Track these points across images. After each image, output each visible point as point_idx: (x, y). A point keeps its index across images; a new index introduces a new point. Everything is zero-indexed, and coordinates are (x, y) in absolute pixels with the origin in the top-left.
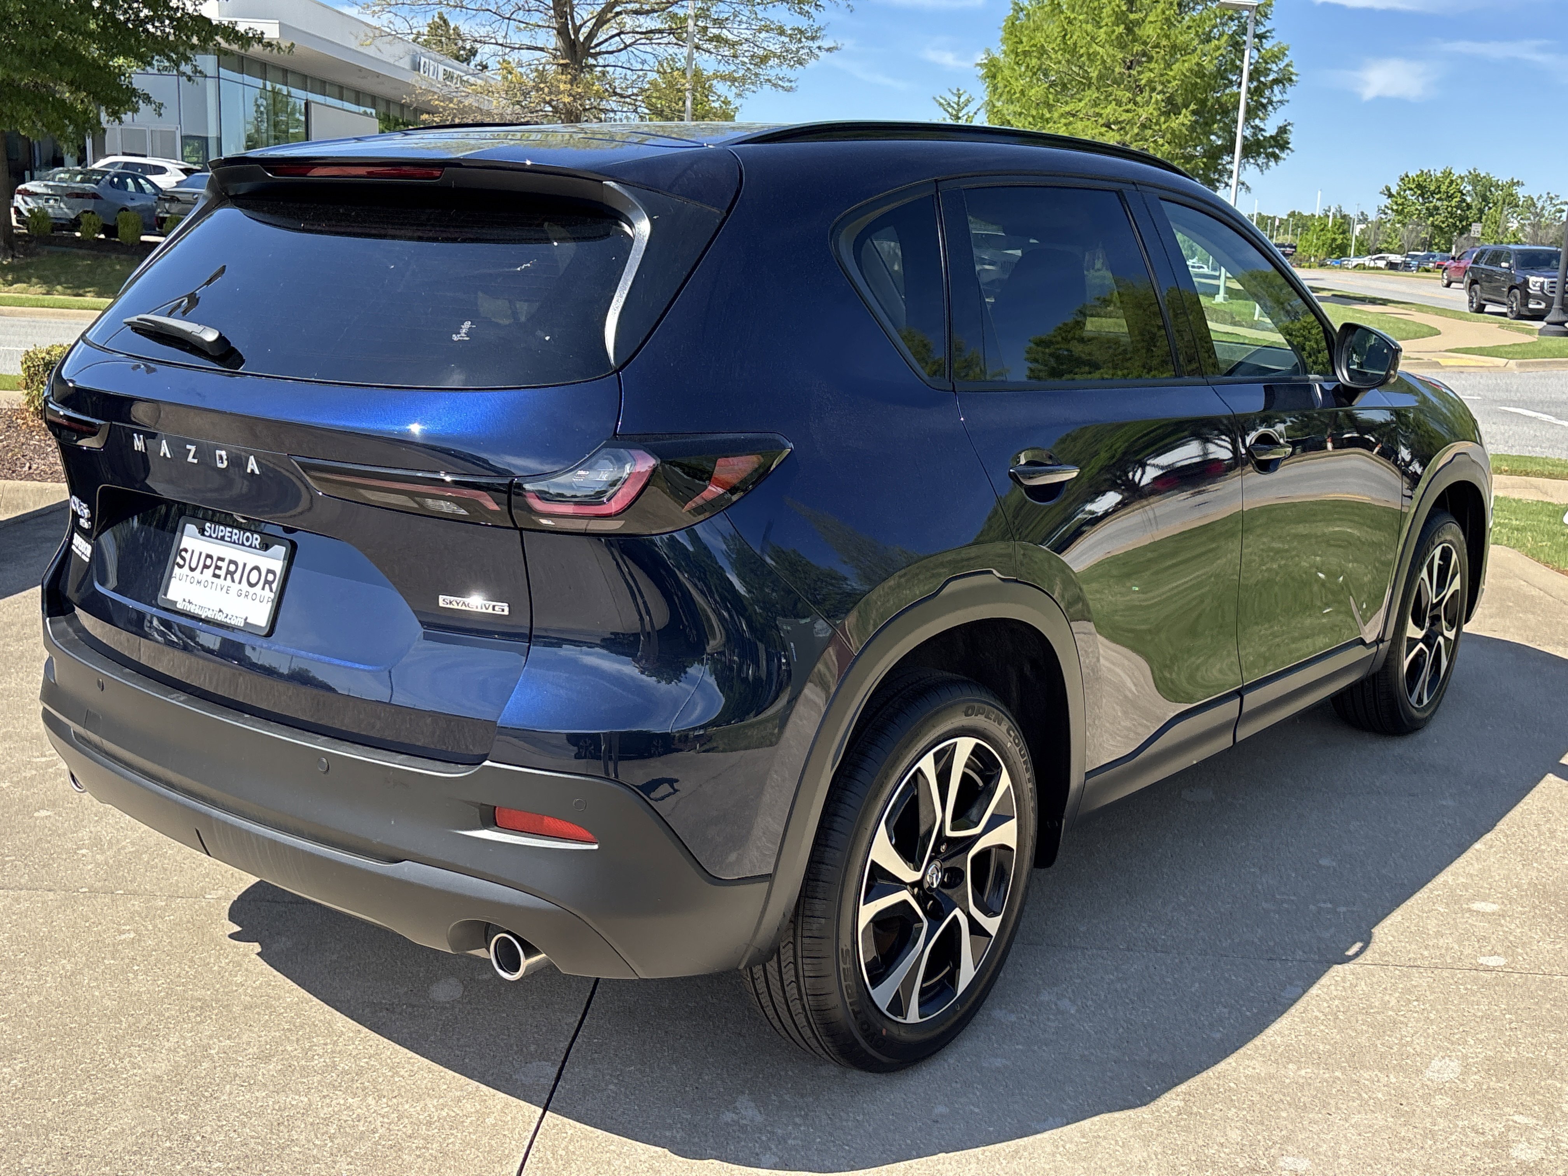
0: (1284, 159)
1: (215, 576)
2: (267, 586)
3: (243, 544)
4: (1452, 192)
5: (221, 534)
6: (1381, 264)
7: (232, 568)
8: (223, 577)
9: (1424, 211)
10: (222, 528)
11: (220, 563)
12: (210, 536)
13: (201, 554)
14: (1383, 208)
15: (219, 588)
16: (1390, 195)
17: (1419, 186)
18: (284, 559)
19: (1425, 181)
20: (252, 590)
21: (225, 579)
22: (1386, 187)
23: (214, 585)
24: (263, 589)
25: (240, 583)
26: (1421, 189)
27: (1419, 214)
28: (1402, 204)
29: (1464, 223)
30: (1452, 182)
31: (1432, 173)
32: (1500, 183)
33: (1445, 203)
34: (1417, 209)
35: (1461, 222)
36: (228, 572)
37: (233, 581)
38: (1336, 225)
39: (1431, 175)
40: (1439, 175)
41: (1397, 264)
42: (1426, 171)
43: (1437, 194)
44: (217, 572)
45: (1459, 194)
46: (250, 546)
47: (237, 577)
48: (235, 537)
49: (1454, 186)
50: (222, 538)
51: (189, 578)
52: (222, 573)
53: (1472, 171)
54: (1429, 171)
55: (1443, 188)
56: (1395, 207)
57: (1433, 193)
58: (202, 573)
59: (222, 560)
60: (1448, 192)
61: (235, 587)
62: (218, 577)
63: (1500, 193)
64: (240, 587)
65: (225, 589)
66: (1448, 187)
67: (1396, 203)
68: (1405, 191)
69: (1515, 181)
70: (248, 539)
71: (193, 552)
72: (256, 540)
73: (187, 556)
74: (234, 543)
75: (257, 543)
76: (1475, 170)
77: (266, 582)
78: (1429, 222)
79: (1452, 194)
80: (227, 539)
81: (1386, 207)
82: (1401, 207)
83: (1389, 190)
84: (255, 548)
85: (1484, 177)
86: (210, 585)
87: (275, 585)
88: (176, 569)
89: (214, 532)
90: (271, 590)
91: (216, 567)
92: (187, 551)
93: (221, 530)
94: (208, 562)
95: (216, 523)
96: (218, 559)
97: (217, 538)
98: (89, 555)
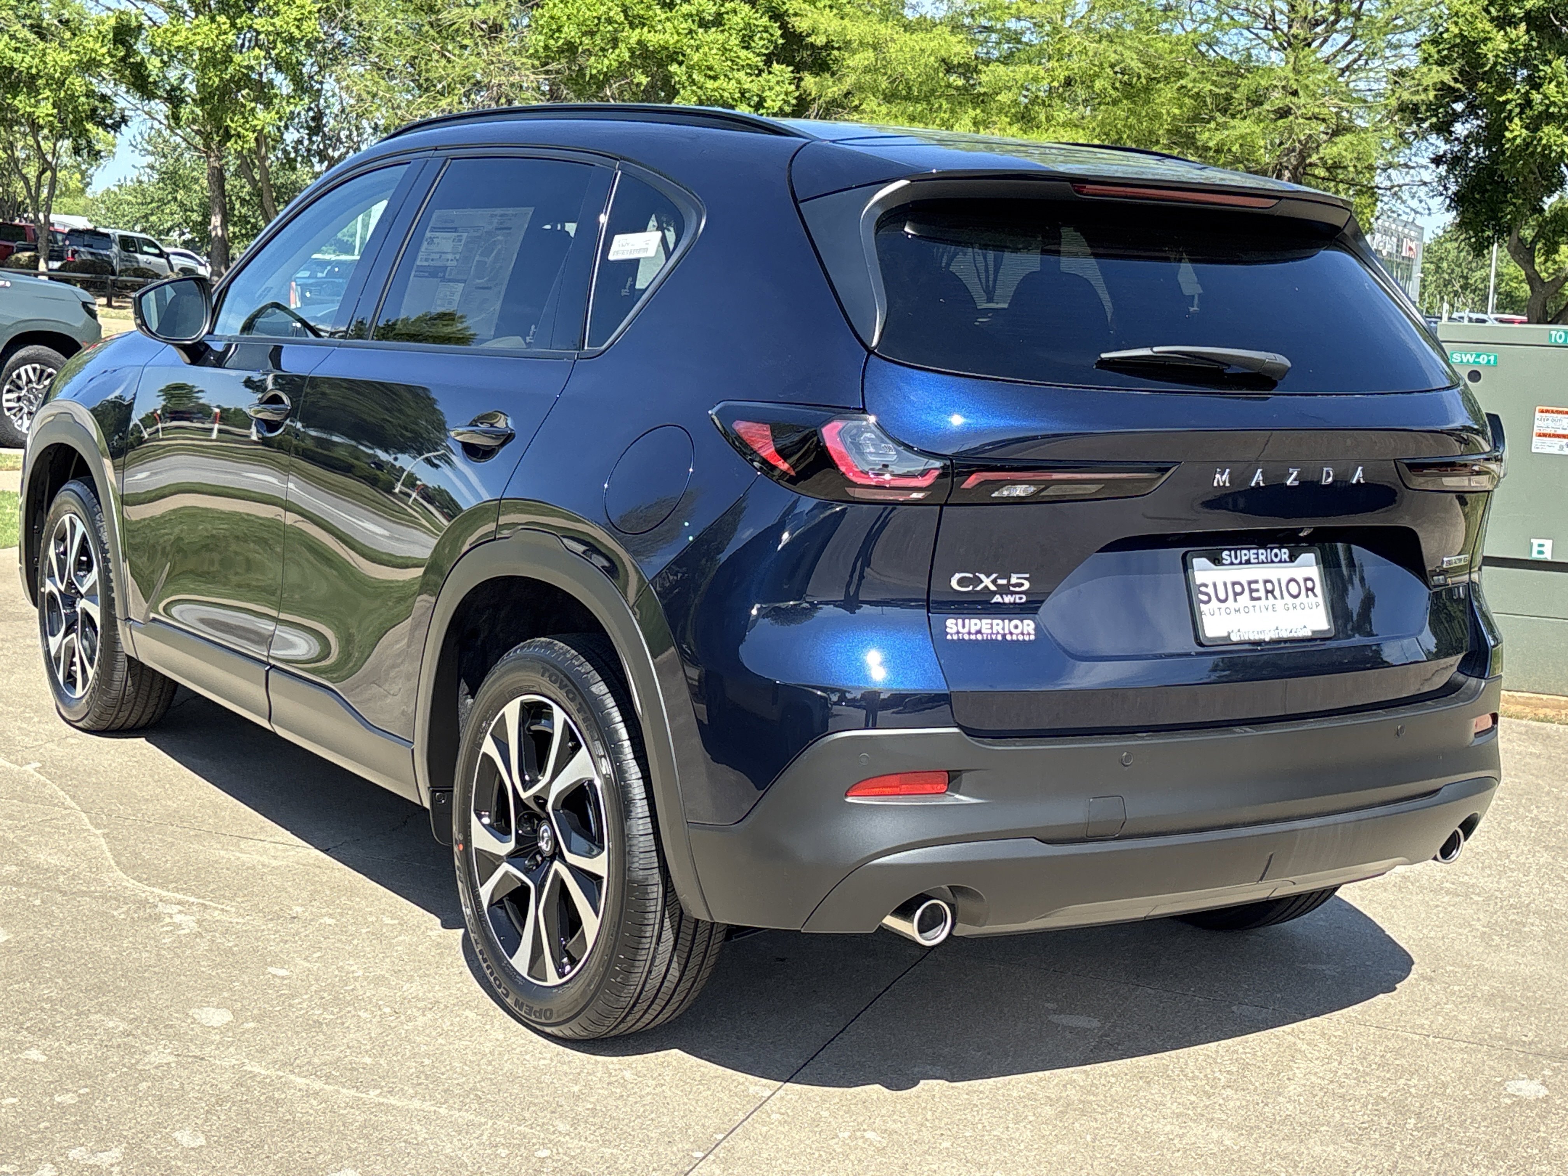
1: (1253, 599)
2: (1310, 593)
3: (1272, 562)
5: (1244, 558)
7: (1269, 586)
8: (1264, 597)
10: (1244, 552)
11: (1253, 586)
12: (1232, 564)
13: (1225, 584)
15: (1263, 609)
18: (1317, 563)
20: (1297, 601)
21: (1267, 598)
23: (1257, 608)
24: (1307, 596)
25: (1282, 597)
36: (1267, 592)
37: (1275, 598)
44: (1255, 595)
46: (1280, 561)
47: (1277, 593)
48: (1262, 558)
50: (1248, 562)
51: (1223, 611)
52: (1262, 594)
58: (1235, 600)
59: (1256, 582)
61: (1279, 603)
62: (1259, 599)
64: (1283, 602)
65: (1270, 608)
70: (1276, 555)
71: (1215, 585)
72: (1285, 553)
73: (1210, 590)
74: (1263, 562)
75: (1286, 557)
77: (1307, 589)
80: (1252, 561)
84: (1285, 562)
86: (1252, 609)
87: (1318, 590)
88: (1203, 607)
89: (1236, 558)
90: (1315, 595)
91: (1252, 591)
92: (1206, 586)
93: (1244, 554)
94: (1238, 589)
95: (1236, 550)
96: (1250, 583)
97: (1241, 563)
98: (1032, 632)
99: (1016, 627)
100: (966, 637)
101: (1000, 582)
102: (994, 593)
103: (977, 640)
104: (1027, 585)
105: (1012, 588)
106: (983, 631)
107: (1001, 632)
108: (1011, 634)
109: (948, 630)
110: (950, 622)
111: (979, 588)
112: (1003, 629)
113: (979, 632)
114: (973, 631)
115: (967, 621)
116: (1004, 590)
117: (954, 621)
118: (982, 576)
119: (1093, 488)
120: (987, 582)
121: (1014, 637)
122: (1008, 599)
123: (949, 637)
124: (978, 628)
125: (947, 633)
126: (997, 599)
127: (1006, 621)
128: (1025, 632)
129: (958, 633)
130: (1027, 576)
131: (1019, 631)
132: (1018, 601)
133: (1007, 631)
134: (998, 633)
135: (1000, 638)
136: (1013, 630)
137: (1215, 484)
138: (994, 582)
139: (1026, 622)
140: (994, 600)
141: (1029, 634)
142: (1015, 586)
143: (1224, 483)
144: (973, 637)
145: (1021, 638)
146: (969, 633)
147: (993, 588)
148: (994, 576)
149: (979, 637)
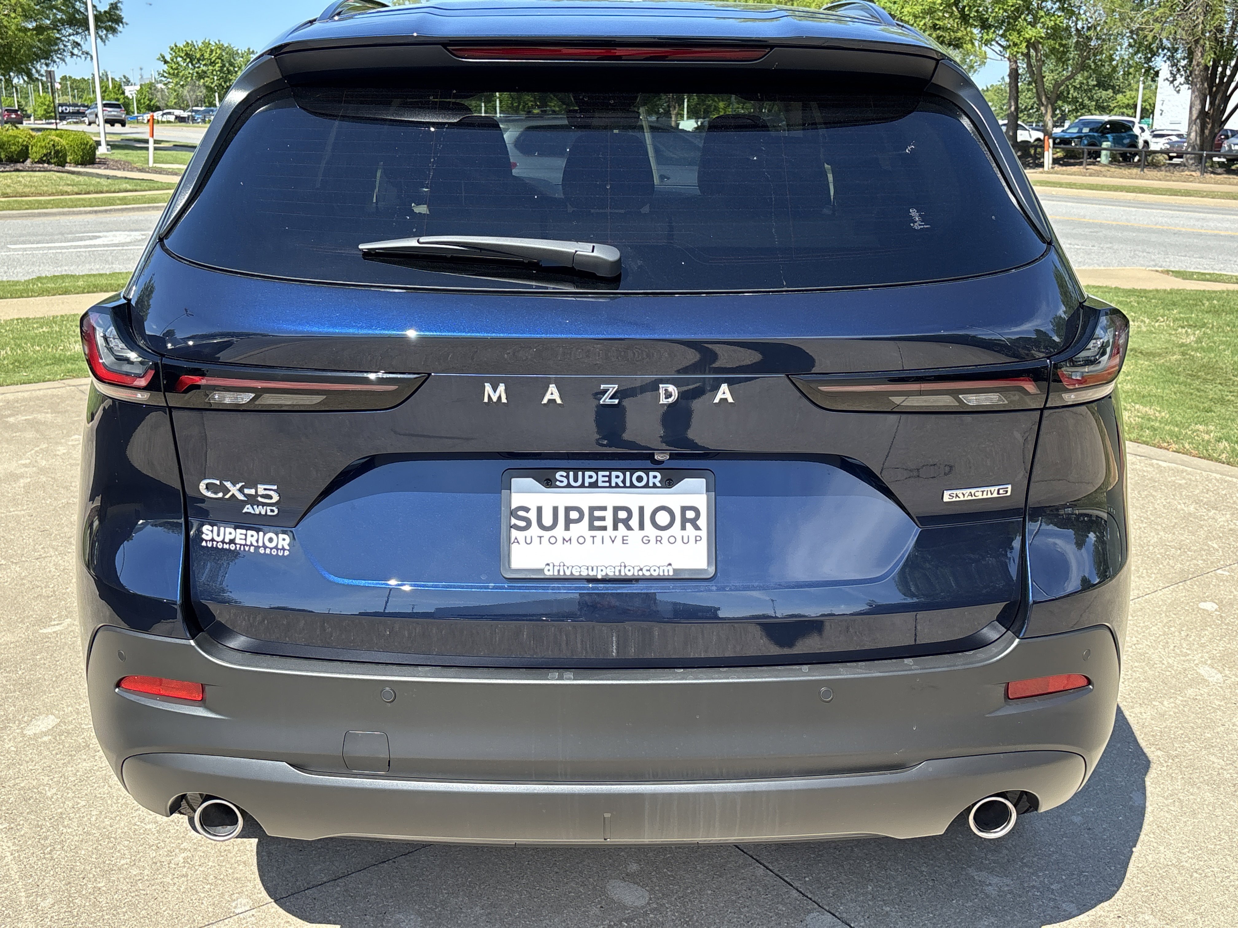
0: (121, 32)
1: (594, 528)
2: (688, 525)
3: (632, 486)
4: (214, 59)
5: (587, 481)
6: (172, 118)
7: (622, 515)
8: (611, 527)
9: (195, 74)
10: (588, 473)
11: (597, 514)
12: (569, 486)
13: (556, 509)
14: (162, 72)
15: (608, 541)
16: (166, 62)
17: (187, 54)
18: (708, 490)
19: (191, 50)
20: (666, 534)
21: (616, 529)
22: (161, 55)
23: (598, 540)
24: (684, 528)
25: (642, 527)
26: (189, 56)
27: (192, 78)
28: (177, 69)
29: (228, 84)
30: (212, 51)
31: (195, 43)
32: (240, 52)
33: (211, 68)
34: (189, 73)
35: (225, 82)
36: (619, 520)
37: (629, 528)
38: (115, 87)
39: (194, 46)
40: (200, 45)
41: (184, 118)
42: (190, 42)
43: (203, 60)
44: (597, 523)
45: (220, 61)
46: (647, 486)
47: (634, 522)
48: (617, 481)
49: (214, 54)
50: (594, 485)
51: (545, 540)
52: (609, 523)
53: (217, 43)
54: (192, 42)
55: (207, 56)
56: (171, 71)
57: (199, 60)
58: (567, 529)
59: (604, 509)
60: (211, 59)
61: (635, 535)
62: (604, 528)
63: (242, 59)
64: (642, 533)
65: (619, 540)
66: (210, 55)
67: (172, 68)
68: (176, 58)
69: (251, 50)
70: (640, 479)
71: (539, 510)
72: (656, 477)
73: (532, 515)
74: (617, 486)
75: (656, 481)
76: (219, 41)
77: (684, 520)
78: (201, 84)
79: (214, 61)
80: (601, 484)
81: (164, 71)
82: (176, 71)
83: (163, 57)
84: (655, 486)
85: (227, 47)
86: (589, 540)
87: (702, 522)
88: (514, 533)
89: (576, 480)
90: (697, 528)
91: (592, 519)
92: (527, 510)
93: (589, 476)
94: (574, 515)
95: (576, 470)
96: (592, 509)
97: (582, 486)
98: (287, 547)
99: (271, 540)
100: (220, 546)
101: (247, 491)
102: (244, 503)
103: (229, 550)
104: (276, 498)
105: (260, 499)
106: (237, 541)
107: (255, 544)
108: (265, 547)
109: (204, 536)
110: (206, 528)
111: (227, 496)
112: (257, 541)
113: (232, 541)
114: (227, 540)
115: (222, 529)
116: (252, 500)
117: (210, 528)
118: (228, 484)
119: (317, 399)
120: (234, 490)
121: (268, 551)
122: (258, 510)
123: (204, 544)
124: (232, 537)
125: (203, 540)
126: (248, 509)
127: (261, 534)
128: (280, 547)
129: (213, 540)
130: (275, 487)
131: (273, 545)
132: (269, 513)
133: (260, 544)
134: (252, 545)
135: (252, 549)
136: (267, 544)
137: (486, 400)
138: (241, 490)
139: (281, 536)
140: (245, 510)
141: (283, 549)
142: (263, 496)
143: (500, 398)
144: (226, 546)
145: (274, 552)
146: (223, 542)
147: (241, 497)
148: (241, 484)
149: (232, 547)
